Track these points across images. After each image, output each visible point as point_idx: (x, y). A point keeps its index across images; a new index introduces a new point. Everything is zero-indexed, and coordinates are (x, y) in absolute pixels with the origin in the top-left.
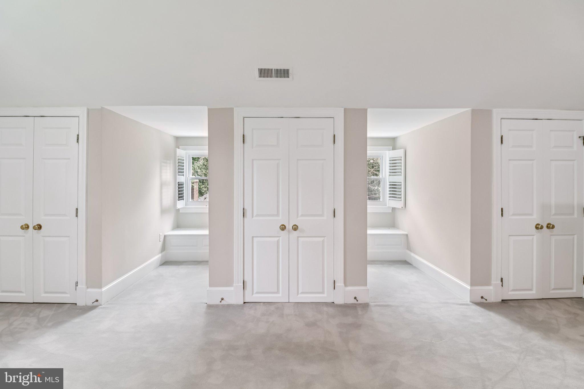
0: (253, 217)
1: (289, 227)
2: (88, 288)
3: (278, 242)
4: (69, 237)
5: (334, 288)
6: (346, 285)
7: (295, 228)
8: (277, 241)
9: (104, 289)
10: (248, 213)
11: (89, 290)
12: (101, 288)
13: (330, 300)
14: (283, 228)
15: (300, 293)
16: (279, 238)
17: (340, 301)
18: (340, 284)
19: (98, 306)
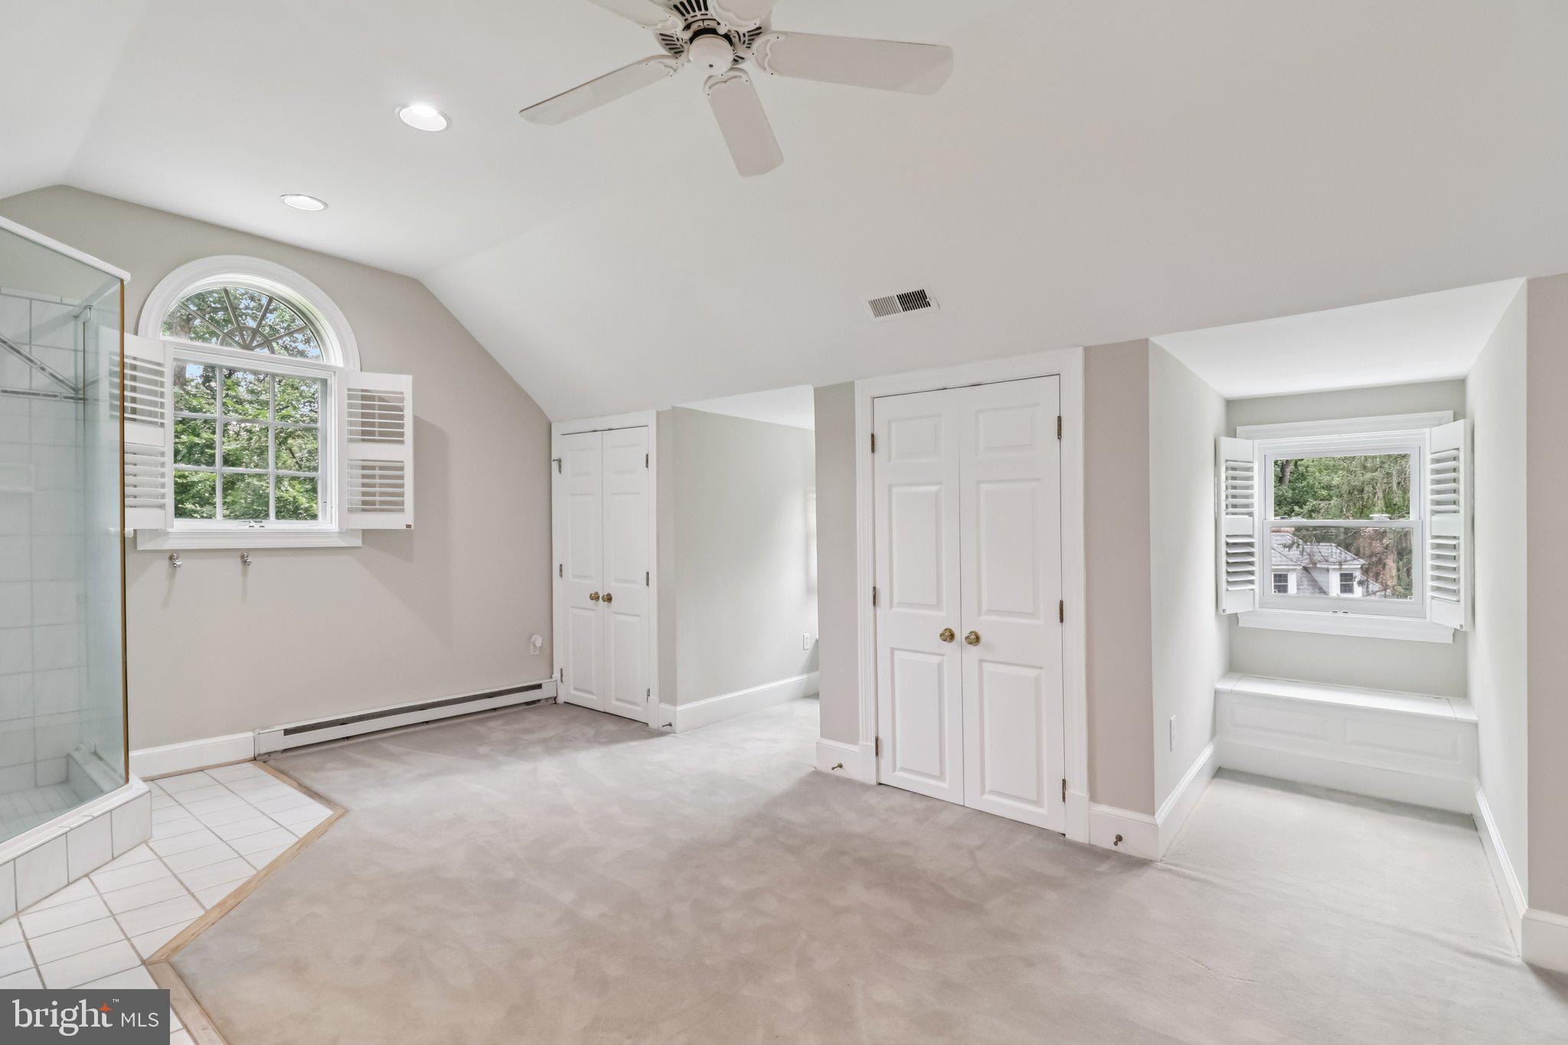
0: (891, 606)
1: (961, 635)
2: (661, 701)
3: (940, 666)
4: (639, 616)
5: (1064, 798)
6: (1093, 798)
7: (975, 639)
8: (939, 664)
9: (679, 708)
10: (883, 597)
11: (663, 705)
12: (676, 705)
13: (1057, 827)
14: (949, 636)
15: (988, 792)
16: (943, 659)
17: (1078, 834)
18: (1078, 790)
19: (671, 733)
